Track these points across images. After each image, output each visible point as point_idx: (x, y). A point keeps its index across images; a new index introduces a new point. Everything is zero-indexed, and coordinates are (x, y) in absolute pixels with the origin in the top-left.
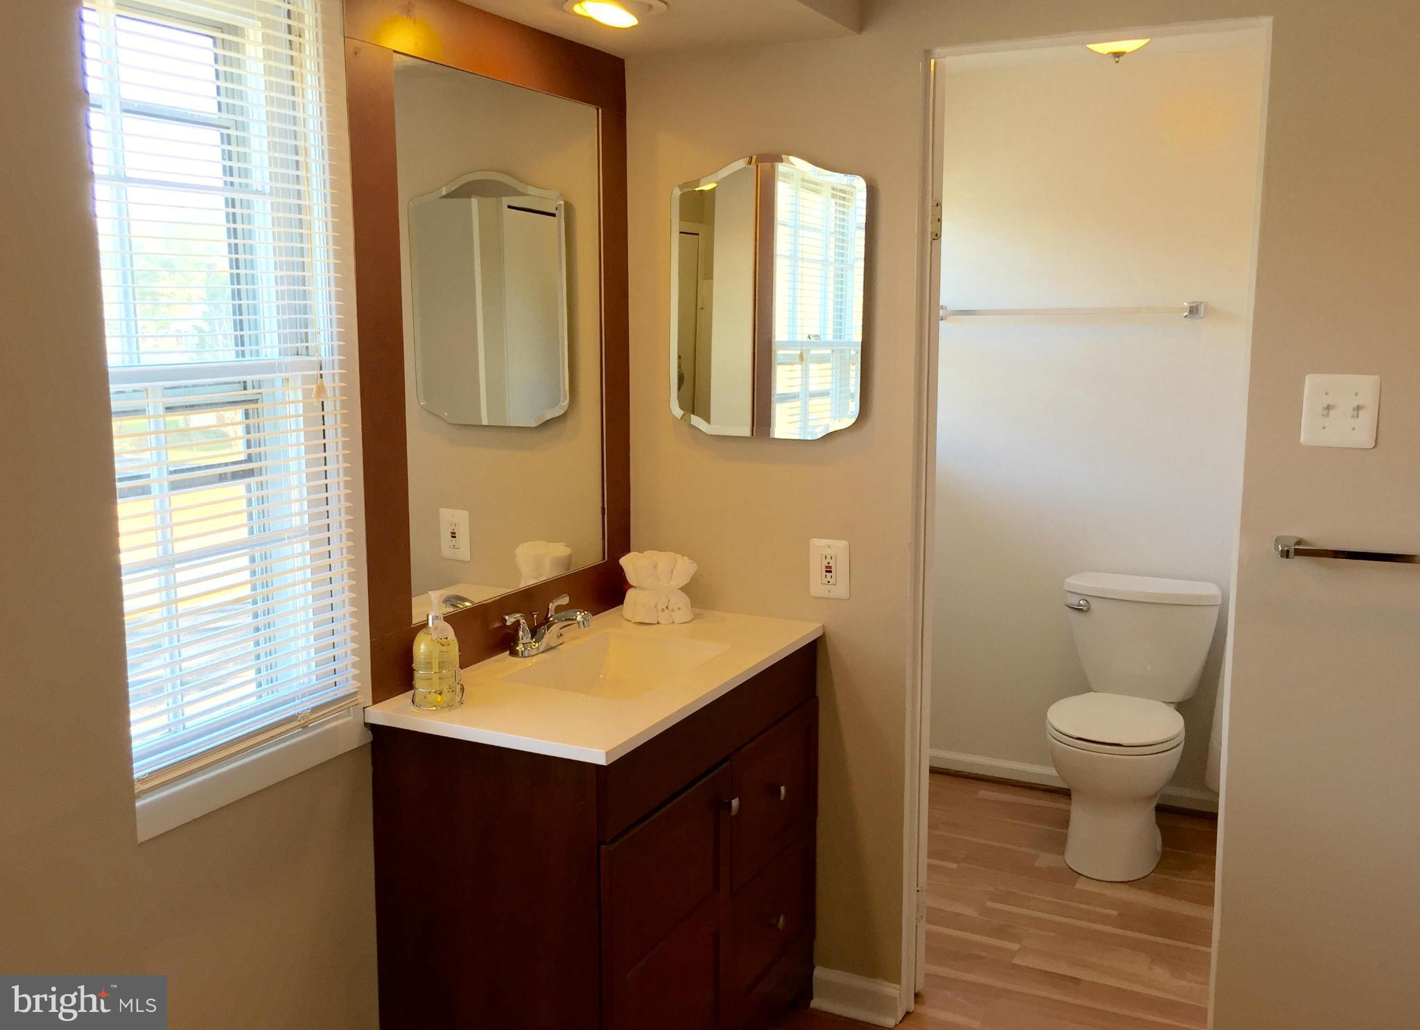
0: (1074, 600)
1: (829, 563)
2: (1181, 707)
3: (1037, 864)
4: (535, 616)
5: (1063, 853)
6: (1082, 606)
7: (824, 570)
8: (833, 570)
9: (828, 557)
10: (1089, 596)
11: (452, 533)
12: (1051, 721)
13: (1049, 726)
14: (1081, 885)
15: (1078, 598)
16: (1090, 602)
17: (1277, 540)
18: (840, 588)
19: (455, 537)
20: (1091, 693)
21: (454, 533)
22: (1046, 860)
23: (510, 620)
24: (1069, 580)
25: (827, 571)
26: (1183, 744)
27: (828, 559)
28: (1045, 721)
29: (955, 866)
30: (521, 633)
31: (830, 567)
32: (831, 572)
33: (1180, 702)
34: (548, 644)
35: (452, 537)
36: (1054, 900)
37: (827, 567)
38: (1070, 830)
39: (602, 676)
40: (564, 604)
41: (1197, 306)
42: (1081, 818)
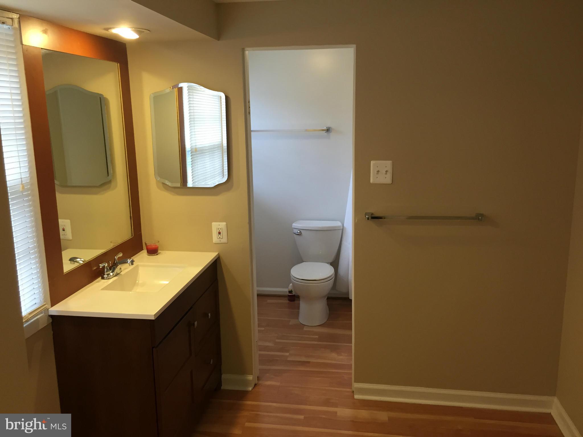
0: (296, 231)
1: (219, 231)
2: (332, 264)
3: (290, 324)
4: (110, 263)
5: (298, 319)
6: (298, 233)
7: (218, 233)
8: (221, 233)
9: (219, 229)
10: (301, 229)
11: (63, 229)
12: (292, 274)
13: (292, 276)
14: (305, 329)
15: (297, 230)
16: (302, 232)
17: (366, 214)
18: (224, 240)
19: (64, 231)
20: (304, 263)
21: (64, 229)
22: (292, 322)
23: (101, 266)
24: (294, 224)
25: (219, 234)
26: (334, 278)
27: (219, 230)
28: (290, 274)
29: (263, 329)
30: (106, 270)
31: (220, 232)
32: (220, 234)
33: (332, 262)
34: (116, 273)
35: (63, 231)
36: (297, 335)
37: (219, 232)
38: (300, 310)
39: (137, 282)
40: (121, 256)
41: (329, 129)
42: (303, 306)
